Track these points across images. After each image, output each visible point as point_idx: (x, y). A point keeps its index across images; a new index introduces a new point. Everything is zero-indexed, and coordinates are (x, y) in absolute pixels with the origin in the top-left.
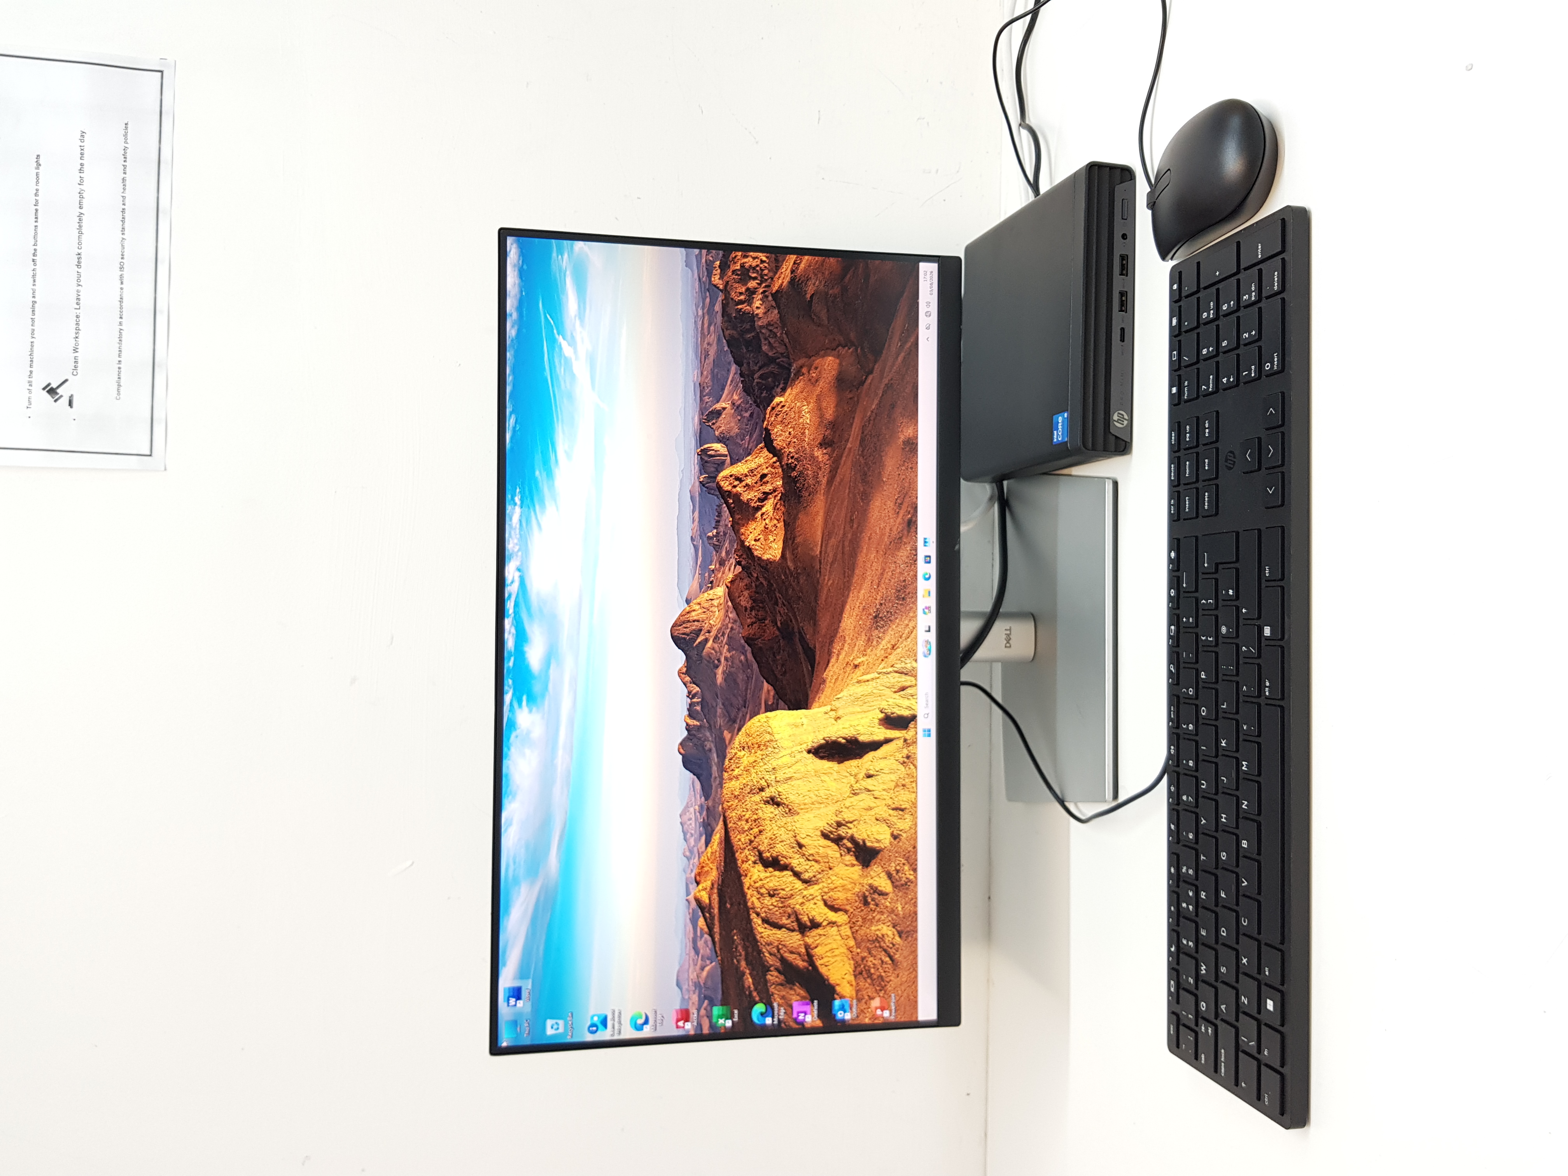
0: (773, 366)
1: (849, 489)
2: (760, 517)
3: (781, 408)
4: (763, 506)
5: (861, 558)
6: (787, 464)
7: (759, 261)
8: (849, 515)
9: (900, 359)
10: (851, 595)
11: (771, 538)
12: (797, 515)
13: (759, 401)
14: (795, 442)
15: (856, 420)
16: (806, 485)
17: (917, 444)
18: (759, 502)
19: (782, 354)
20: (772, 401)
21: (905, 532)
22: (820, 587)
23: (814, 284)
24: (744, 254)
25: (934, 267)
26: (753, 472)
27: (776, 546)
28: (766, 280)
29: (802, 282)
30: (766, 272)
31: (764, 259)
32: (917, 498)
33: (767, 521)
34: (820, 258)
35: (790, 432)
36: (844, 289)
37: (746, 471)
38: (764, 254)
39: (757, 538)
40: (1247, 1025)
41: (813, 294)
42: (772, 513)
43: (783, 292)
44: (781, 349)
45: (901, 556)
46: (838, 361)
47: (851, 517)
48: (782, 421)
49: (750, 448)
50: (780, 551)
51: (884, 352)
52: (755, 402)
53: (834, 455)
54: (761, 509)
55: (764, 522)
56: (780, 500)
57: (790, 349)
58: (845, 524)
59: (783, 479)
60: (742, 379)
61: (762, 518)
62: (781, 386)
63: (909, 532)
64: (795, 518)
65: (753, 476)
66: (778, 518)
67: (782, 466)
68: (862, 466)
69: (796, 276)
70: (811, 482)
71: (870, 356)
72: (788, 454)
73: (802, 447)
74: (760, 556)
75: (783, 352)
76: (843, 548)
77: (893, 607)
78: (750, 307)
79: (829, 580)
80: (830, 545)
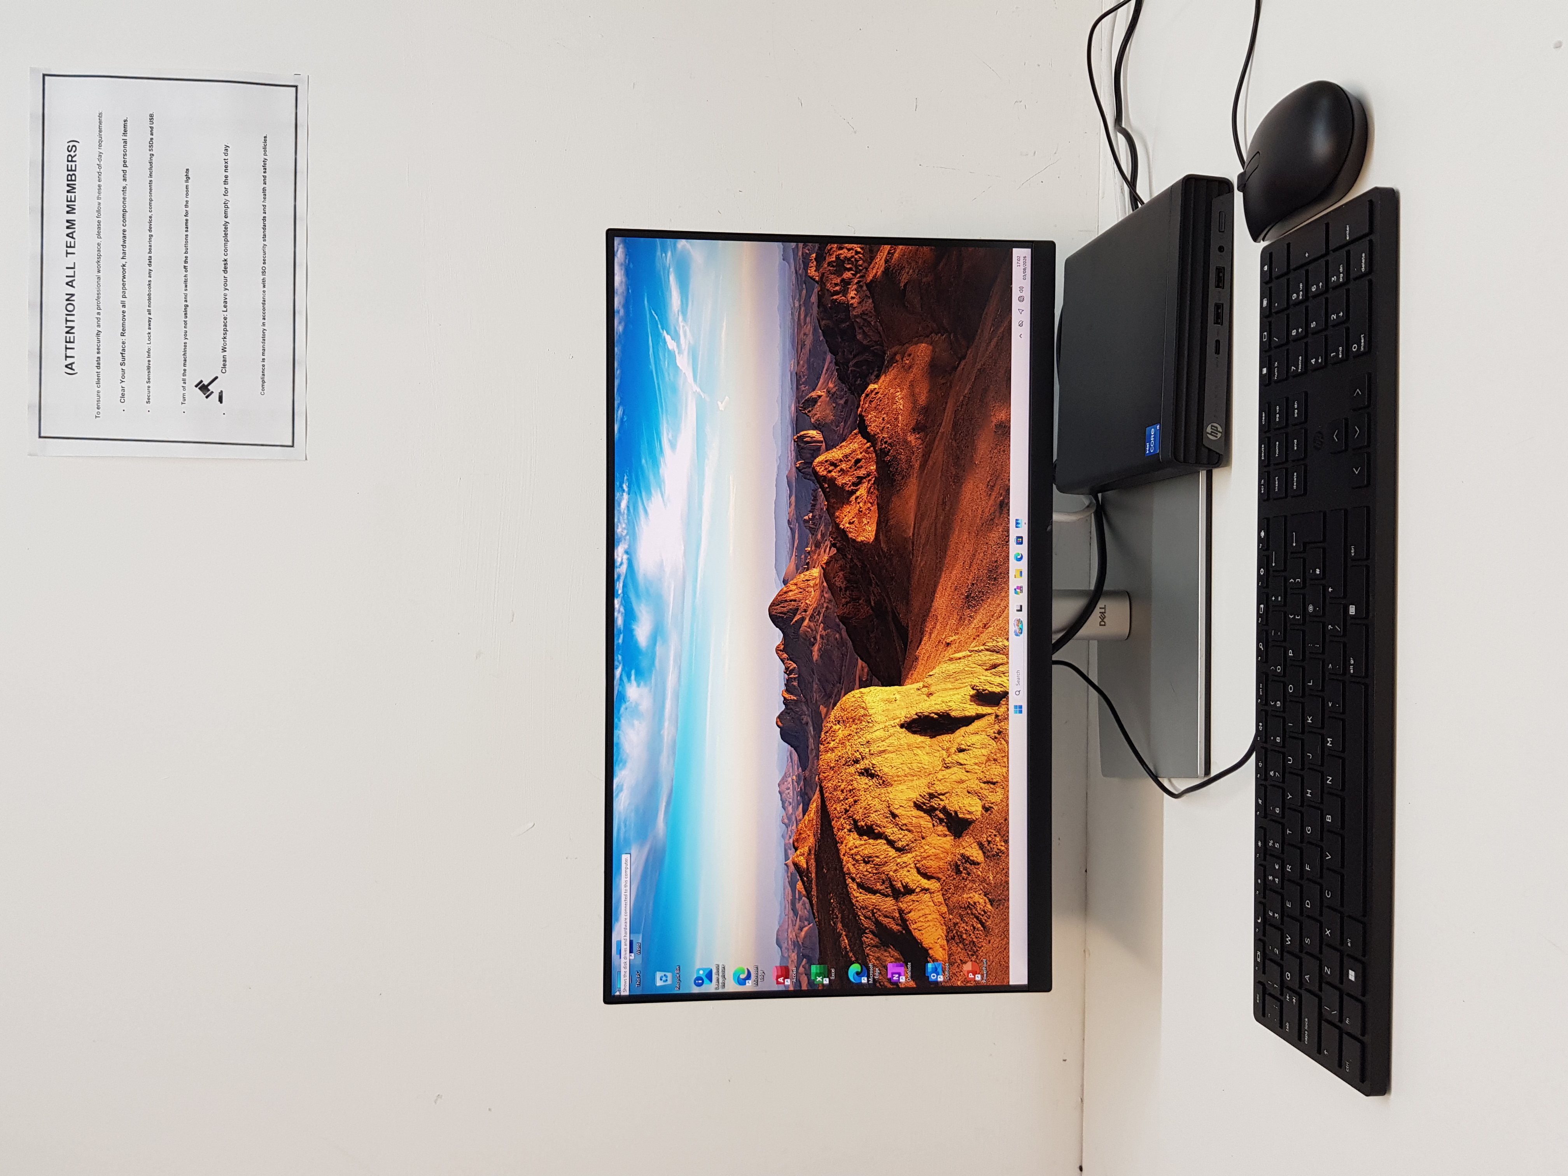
0: (867, 354)
1: (941, 472)
2: (854, 501)
3: (875, 395)
4: (857, 490)
5: (954, 539)
6: (881, 449)
7: (854, 252)
8: (941, 497)
9: (993, 343)
10: (943, 575)
11: (865, 521)
12: (891, 498)
13: (853, 388)
14: (888, 428)
15: (948, 405)
16: (899, 469)
17: (1010, 427)
18: (854, 486)
19: (875, 342)
20: (867, 388)
21: (997, 514)
22: (912, 568)
23: (908, 273)
24: (839, 245)
25: (1027, 252)
26: (847, 458)
27: (870, 529)
28: (861, 270)
29: (896, 271)
30: (861, 262)
31: (859, 250)
32: (1009, 480)
33: (861, 505)
34: (914, 247)
35: (883, 418)
36: (937, 277)
37: (841, 456)
38: (859, 245)
39: (851, 521)
40: (1331, 995)
41: (907, 283)
42: (866, 496)
43: (877, 282)
44: (876, 338)
45: (993, 537)
46: (931, 347)
47: (943, 500)
48: (875, 408)
49: (844, 434)
50: (874, 533)
51: (977, 338)
52: (850, 389)
53: (927, 440)
54: (855, 493)
55: (858, 506)
56: (874, 484)
57: (884, 337)
58: (937, 507)
59: (877, 463)
60: (837, 367)
61: (856, 501)
62: (875, 373)
63: (1001, 514)
64: (889, 501)
65: (848, 462)
66: (871, 501)
67: (875, 451)
68: (954, 450)
69: (890, 266)
70: (904, 466)
71: (963, 342)
72: (882, 440)
73: (895, 432)
74: (854, 538)
75: (877, 340)
76: (936, 529)
77: (984, 586)
78: (845, 297)
79: (921, 560)
80: (922, 527)
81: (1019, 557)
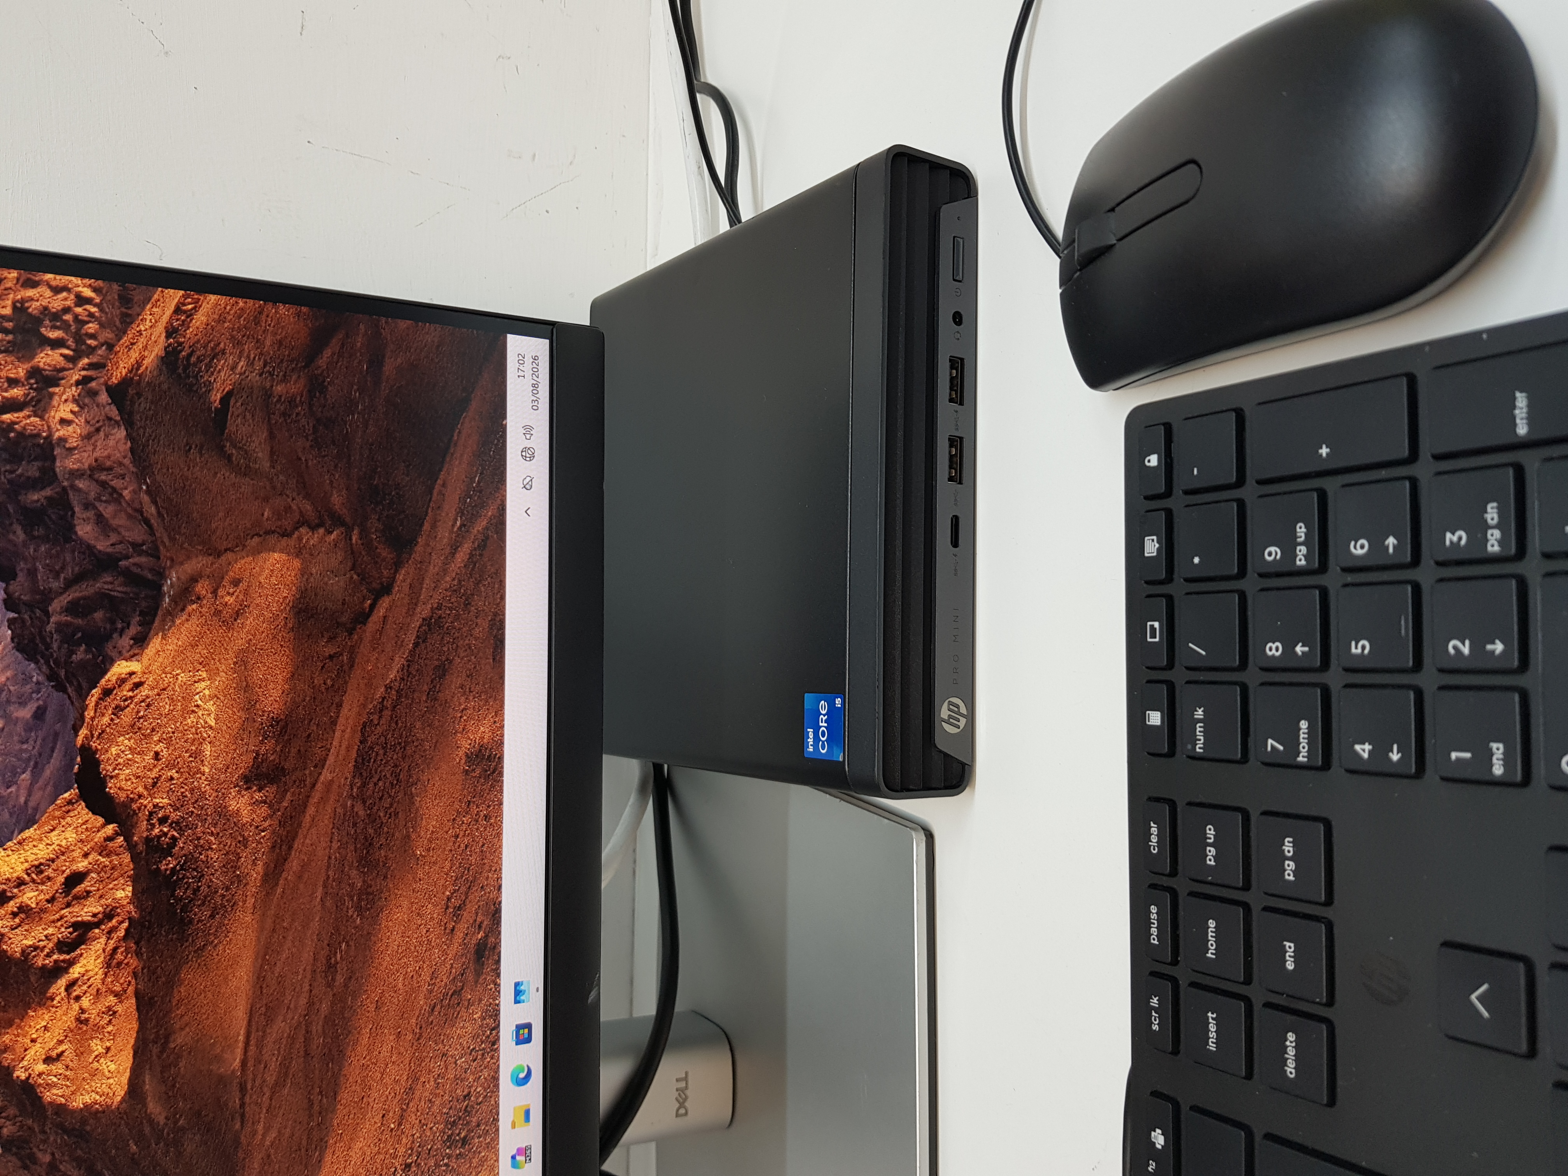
0: (109, 579)
1: (325, 886)
2: (63, 994)
3: (132, 690)
4: (71, 963)
5: (353, 1069)
6: (148, 840)
7: (72, 297)
8: (324, 953)
9: (461, 556)
10: (328, 1158)
11: (97, 1047)
12: (177, 972)
13: (62, 673)
14: (172, 778)
15: (345, 711)
16: (204, 889)
17: (501, 759)
18: (61, 952)
19: (135, 545)
20: (105, 672)
21: (470, 976)
22: (241, 1155)
23: (233, 368)
24: (25, 275)
25: (539, 347)
26: (42, 872)
27: (113, 1067)
28: (92, 350)
29: (199, 360)
30: (92, 327)
31: (88, 293)
32: (500, 887)
33: (85, 1002)
34: (250, 302)
35: (157, 754)
36: (316, 386)
37: (19, 870)
38: (87, 281)
39: (54, 1054)
41: (230, 394)
42: (100, 976)
43: (143, 384)
44: (137, 534)
45: (459, 1037)
46: (297, 563)
47: (328, 958)
48: (133, 726)
49: (31, 804)
50: (125, 1079)
51: (421, 541)
52: (52, 677)
53: (285, 804)
54: (66, 970)
55: (76, 1006)
56: (125, 938)
57: (160, 532)
58: (313, 979)
59: (135, 880)
60: (12, 615)
61: (69, 994)
62: (133, 630)
63: (478, 974)
64: (171, 983)
65: (43, 883)
66: (118, 988)
67: (131, 847)
68: (361, 825)
69: (180, 344)
70: (218, 880)
71: (385, 552)
72: (151, 814)
73: (192, 791)
74: (63, 1101)
75: (139, 539)
76: (307, 1040)
77: (437, 1165)
78: (42, 418)
79: (267, 1129)
80: (270, 1040)
81: (522, 1075)
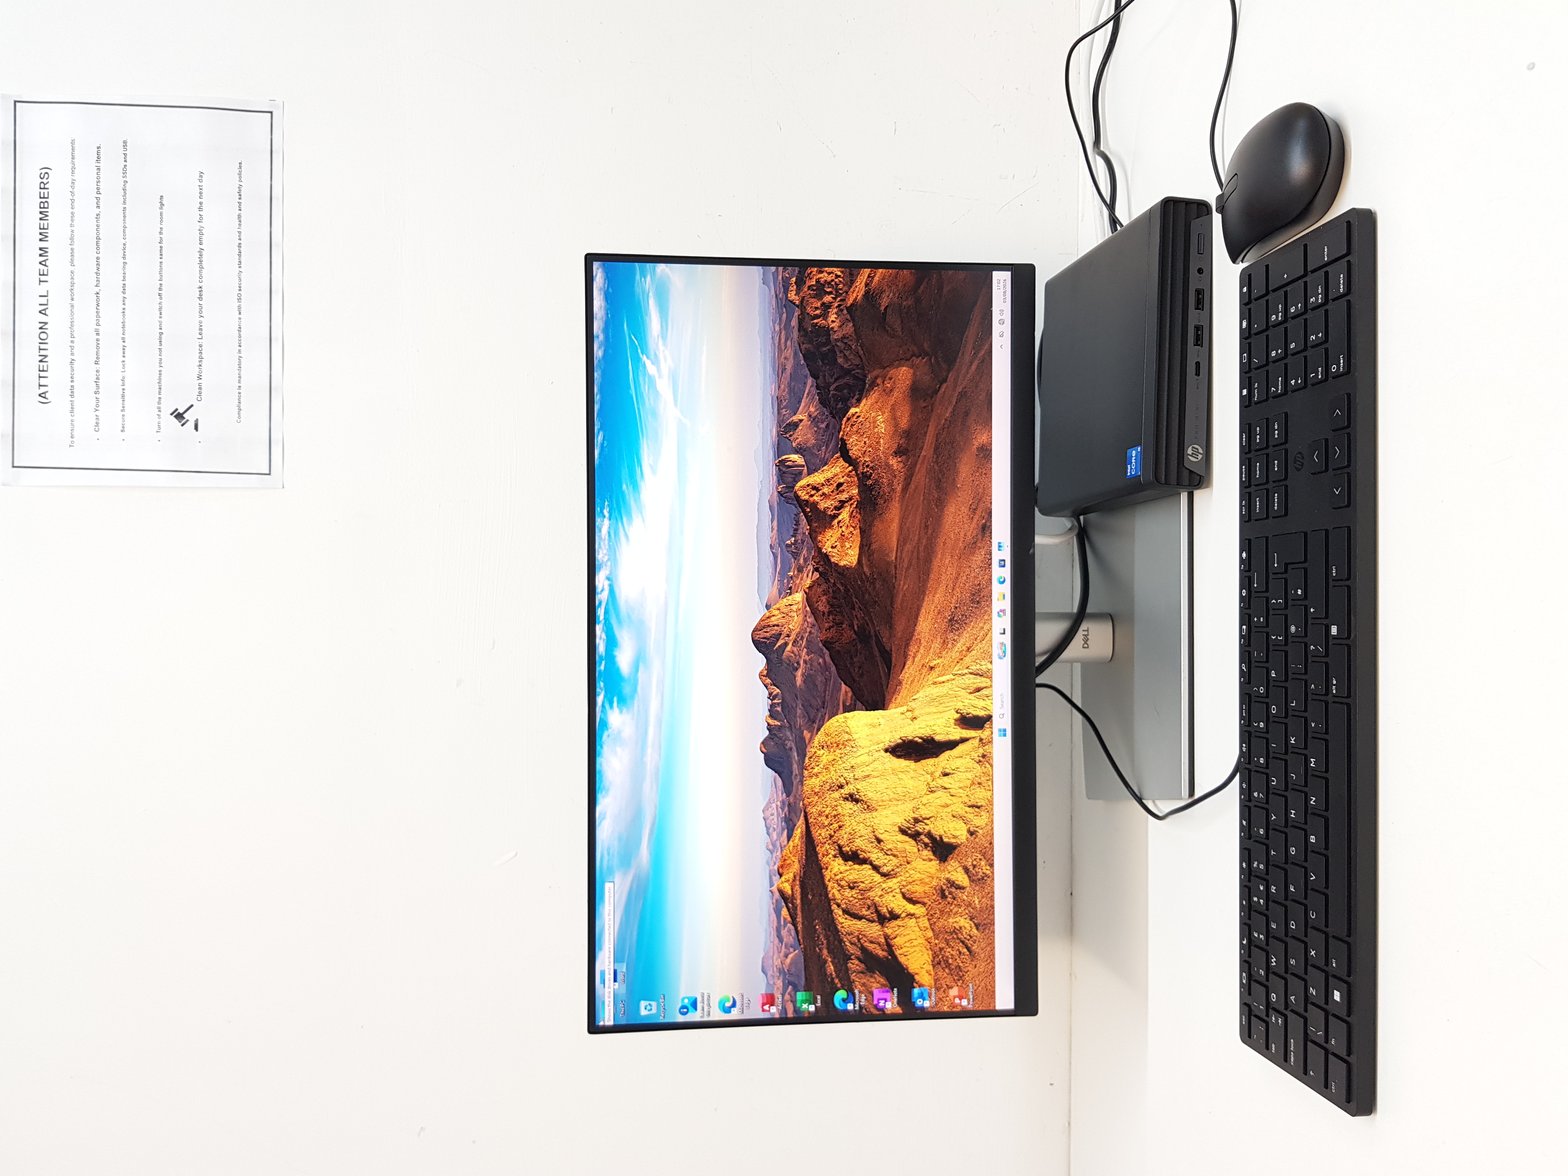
0: (848, 378)
1: (924, 496)
2: (837, 525)
3: (856, 418)
4: (839, 514)
5: (936, 563)
6: (863, 473)
7: (834, 275)
8: (924, 521)
9: (974, 367)
10: (926, 598)
11: (847, 545)
12: (873, 522)
13: (834, 412)
14: (870, 451)
15: (930, 428)
16: (881, 493)
17: (991, 450)
18: (836, 510)
19: (857, 366)
20: (848, 412)
21: (980, 537)
22: (895, 592)
23: (888, 297)
24: (819, 269)
25: (1007, 275)
26: (829, 482)
27: (852, 553)
29: (876, 295)
30: (841, 286)
31: (839, 273)
32: (991, 503)
33: (844, 529)
34: (894, 270)
35: (865, 442)
36: (918, 301)
37: (823, 481)
38: (839, 269)
39: (834, 545)
40: (1316, 1015)
41: (887, 306)
42: (848, 520)
43: (858, 306)
44: (857, 361)
45: (975, 560)
46: (912, 371)
47: (926, 523)
48: (857, 432)
49: (826, 458)
50: (856, 557)
51: (958, 361)
52: (831, 413)
53: (909, 463)
54: (837, 517)
56: (856, 508)
57: (864, 360)
58: (920, 530)
59: (859, 487)
60: (818, 391)
62: (856, 397)
63: (983, 536)
64: (871, 526)
65: (830, 485)
66: (854, 525)
67: (857, 475)
68: (936, 473)
69: (870, 289)
70: (887, 490)
71: (944, 366)
72: (864, 463)
73: (877, 456)
74: (837, 562)
75: (858, 363)
76: (918, 553)
77: (968, 610)
78: (826, 321)
79: (904, 584)
80: (906, 550)
81: (1002, 580)
